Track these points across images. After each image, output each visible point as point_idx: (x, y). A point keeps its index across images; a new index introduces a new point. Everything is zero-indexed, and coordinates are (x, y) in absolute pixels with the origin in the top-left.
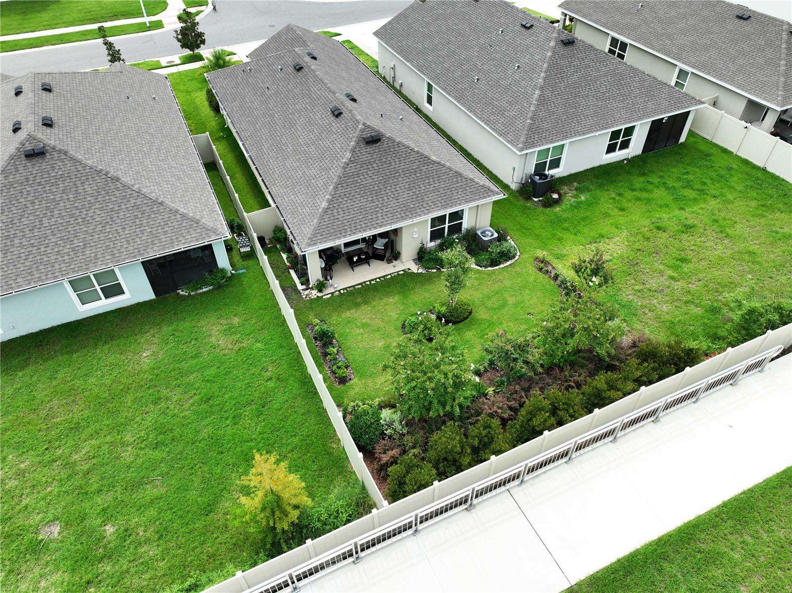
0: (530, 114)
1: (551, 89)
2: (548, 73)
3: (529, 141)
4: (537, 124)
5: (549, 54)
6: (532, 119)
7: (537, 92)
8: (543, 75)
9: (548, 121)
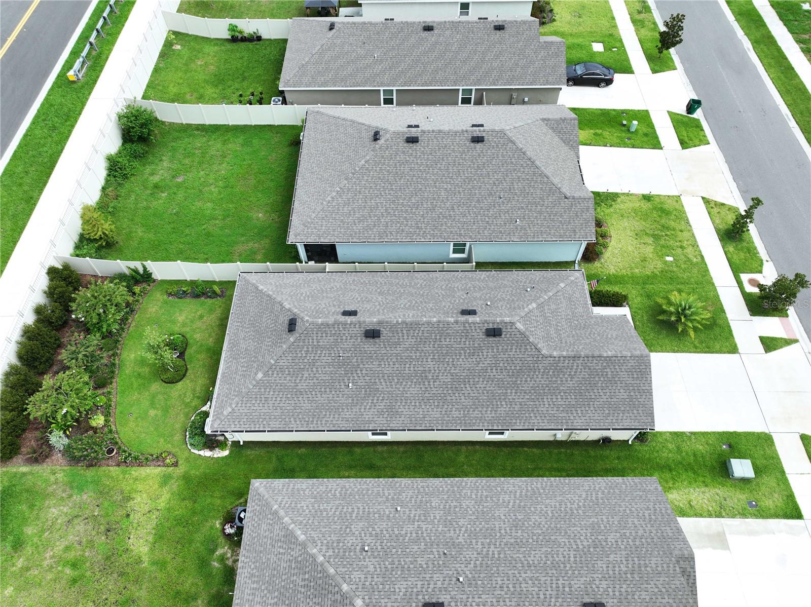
0: (282, 513)
1: (299, 559)
2: (319, 568)
3: (257, 497)
4: (269, 516)
5: (345, 587)
6: (276, 512)
7: (302, 537)
8: (321, 559)
9: (267, 533)
